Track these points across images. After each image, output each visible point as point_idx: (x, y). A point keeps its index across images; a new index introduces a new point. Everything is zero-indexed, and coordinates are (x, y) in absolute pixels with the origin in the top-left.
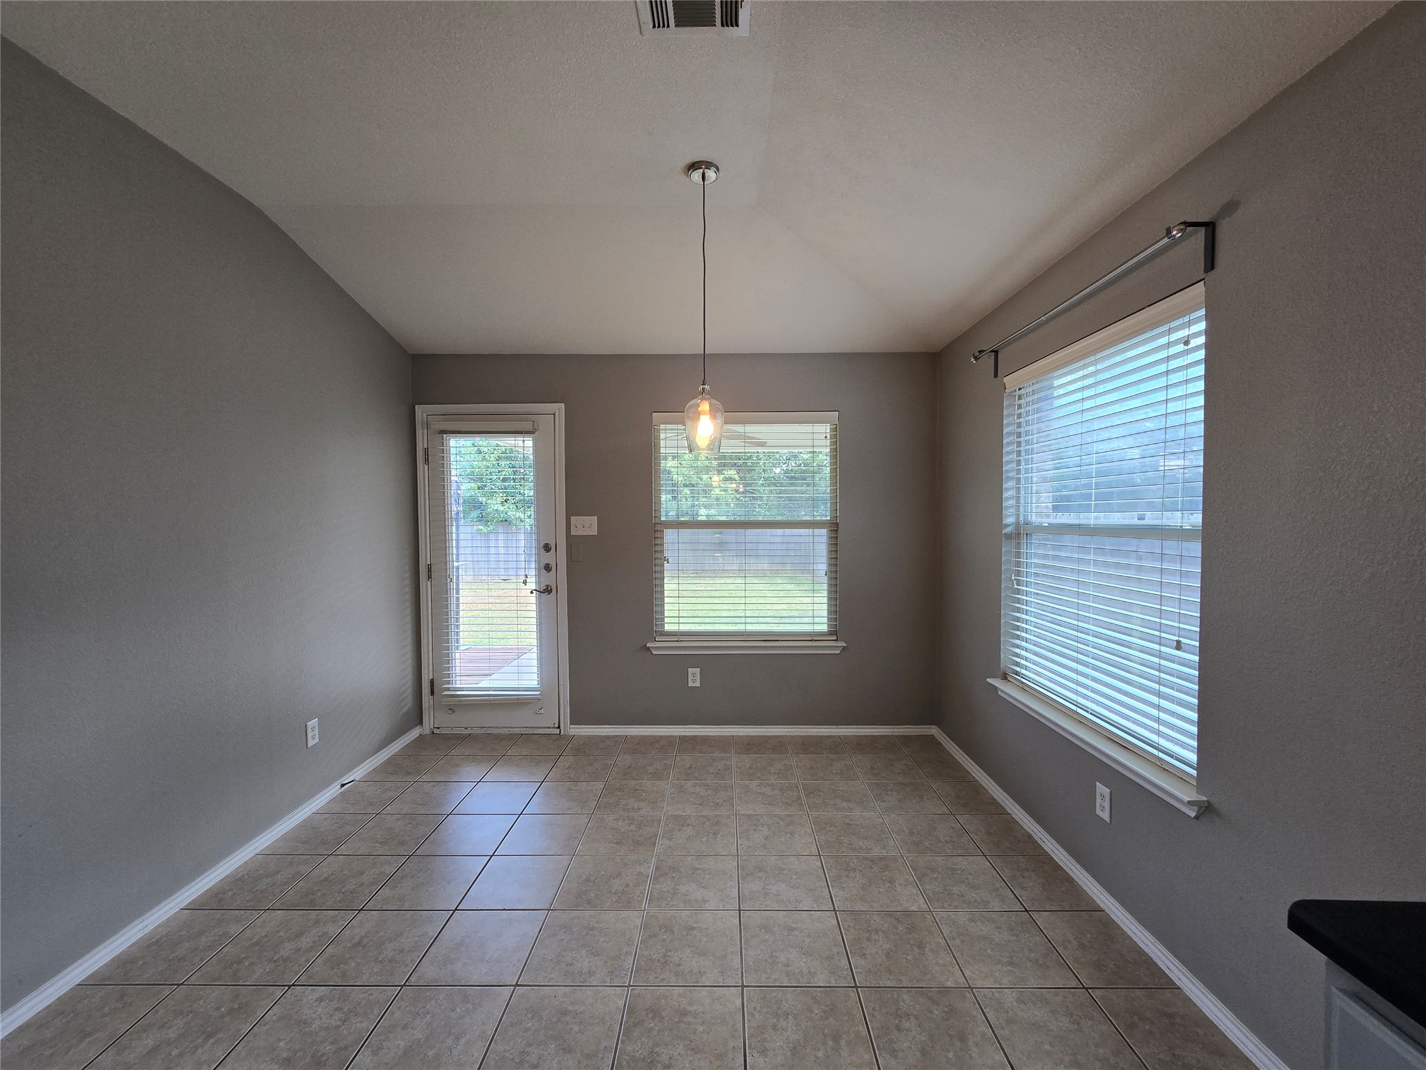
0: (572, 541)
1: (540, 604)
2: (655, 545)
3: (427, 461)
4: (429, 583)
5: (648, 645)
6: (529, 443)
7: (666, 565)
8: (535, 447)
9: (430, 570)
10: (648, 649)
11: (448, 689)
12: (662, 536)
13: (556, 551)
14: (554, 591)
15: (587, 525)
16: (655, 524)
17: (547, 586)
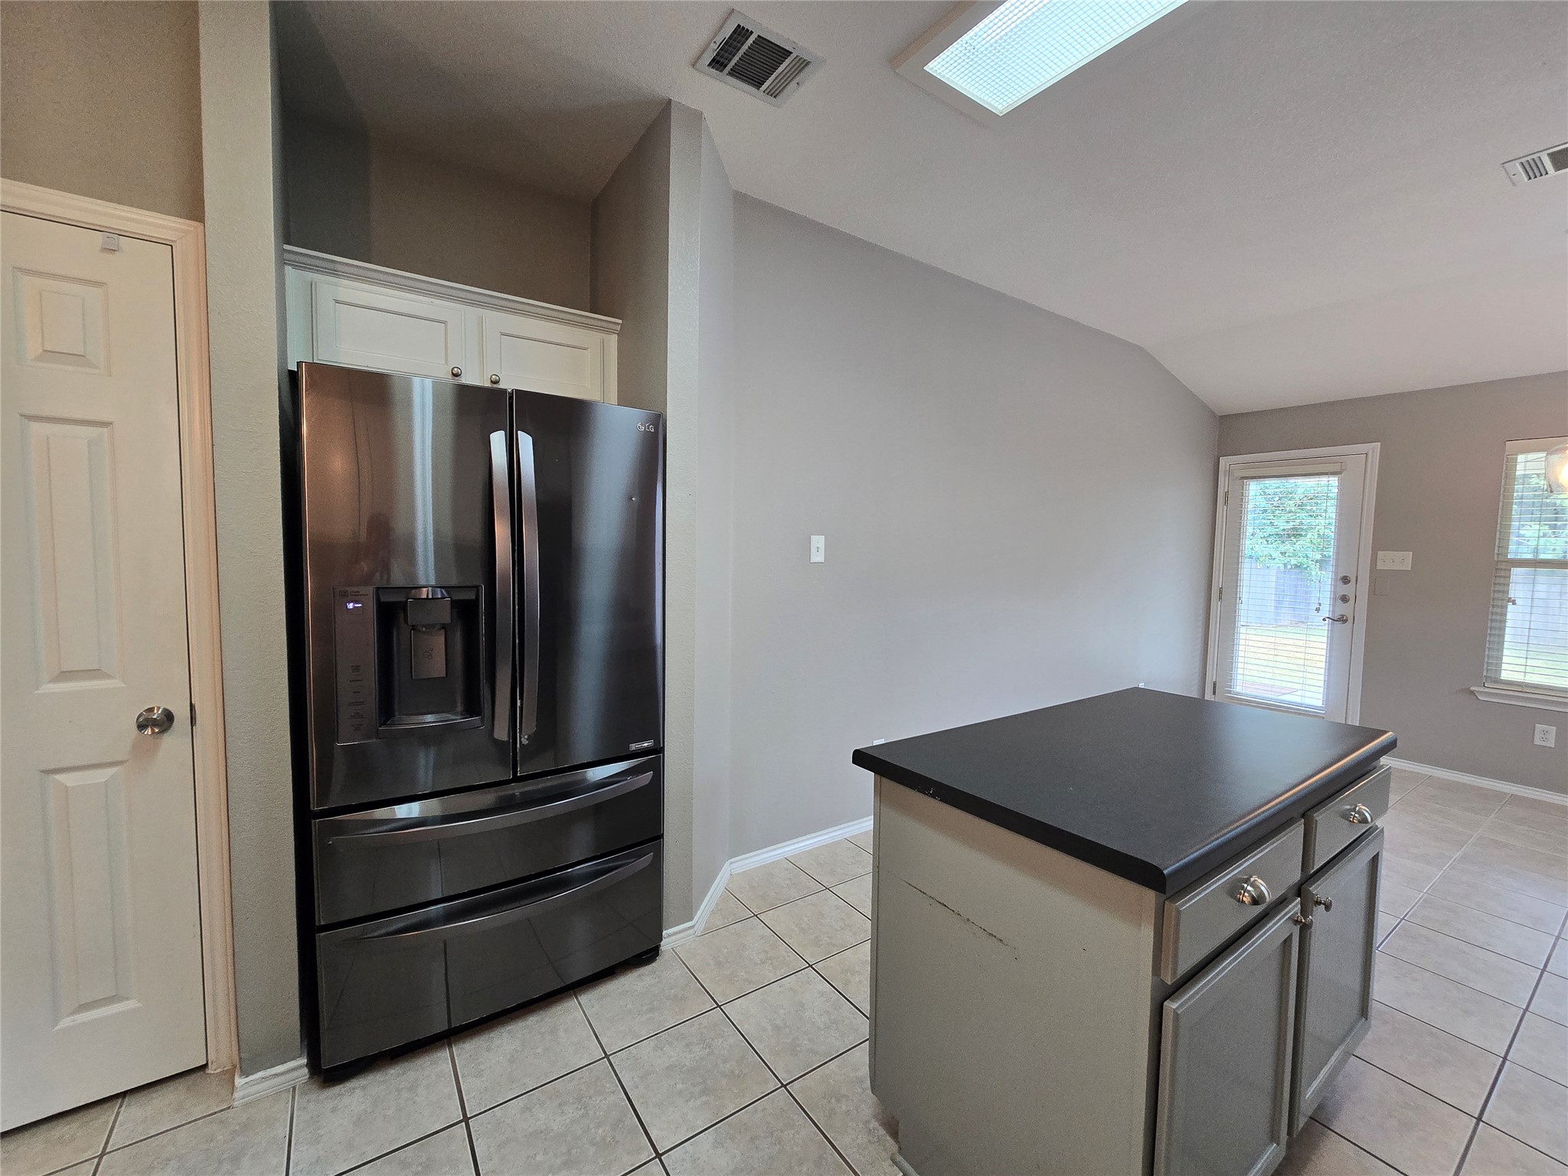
0: (1376, 575)
1: (1332, 631)
2: (1495, 584)
3: (1226, 502)
4: (1219, 603)
5: (1472, 688)
6: (1334, 481)
7: (1510, 606)
8: (1341, 487)
9: (1221, 593)
10: (1472, 693)
11: (1230, 692)
12: (1507, 575)
13: (1356, 583)
14: (1350, 621)
15: (1399, 560)
16: (1498, 561)
17: (1343, 616)
